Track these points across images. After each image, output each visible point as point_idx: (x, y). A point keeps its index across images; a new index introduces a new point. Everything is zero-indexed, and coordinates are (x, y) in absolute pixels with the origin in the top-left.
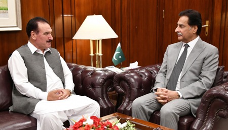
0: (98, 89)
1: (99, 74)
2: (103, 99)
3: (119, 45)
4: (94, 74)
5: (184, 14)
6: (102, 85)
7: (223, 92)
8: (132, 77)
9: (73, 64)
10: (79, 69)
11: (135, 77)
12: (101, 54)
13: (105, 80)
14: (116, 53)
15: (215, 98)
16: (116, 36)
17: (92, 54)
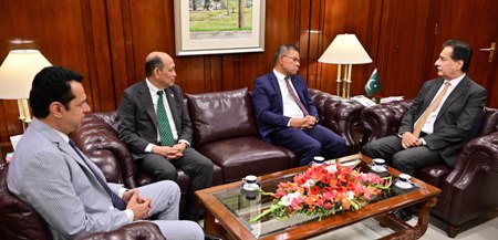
0: (342, 123)
1: (345, 106)
2: (347, 135)
3: (375, 71)
4: (339, 105)
5: (448, 45)
6: (347, 119)
7: (489, 145)
8: (383, 113)
9: (316, 91)
10: (323, 98)
11: (387, 114)
12: (349, 81)
13: (350, 114)
14: (371, 81)
15: (478, 150)
16: (371, 61)
17: (339, 80)
